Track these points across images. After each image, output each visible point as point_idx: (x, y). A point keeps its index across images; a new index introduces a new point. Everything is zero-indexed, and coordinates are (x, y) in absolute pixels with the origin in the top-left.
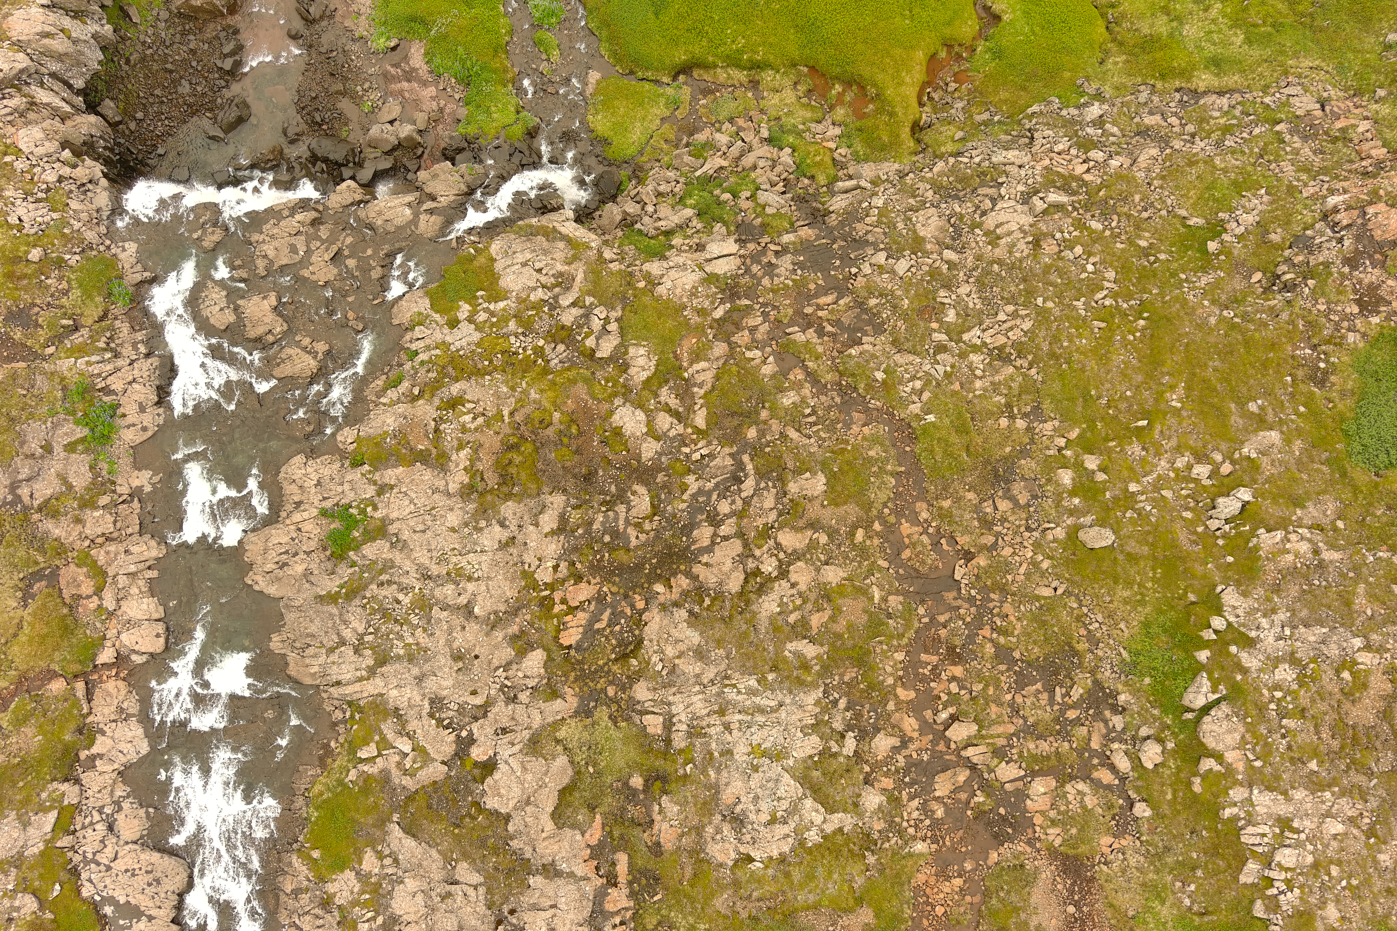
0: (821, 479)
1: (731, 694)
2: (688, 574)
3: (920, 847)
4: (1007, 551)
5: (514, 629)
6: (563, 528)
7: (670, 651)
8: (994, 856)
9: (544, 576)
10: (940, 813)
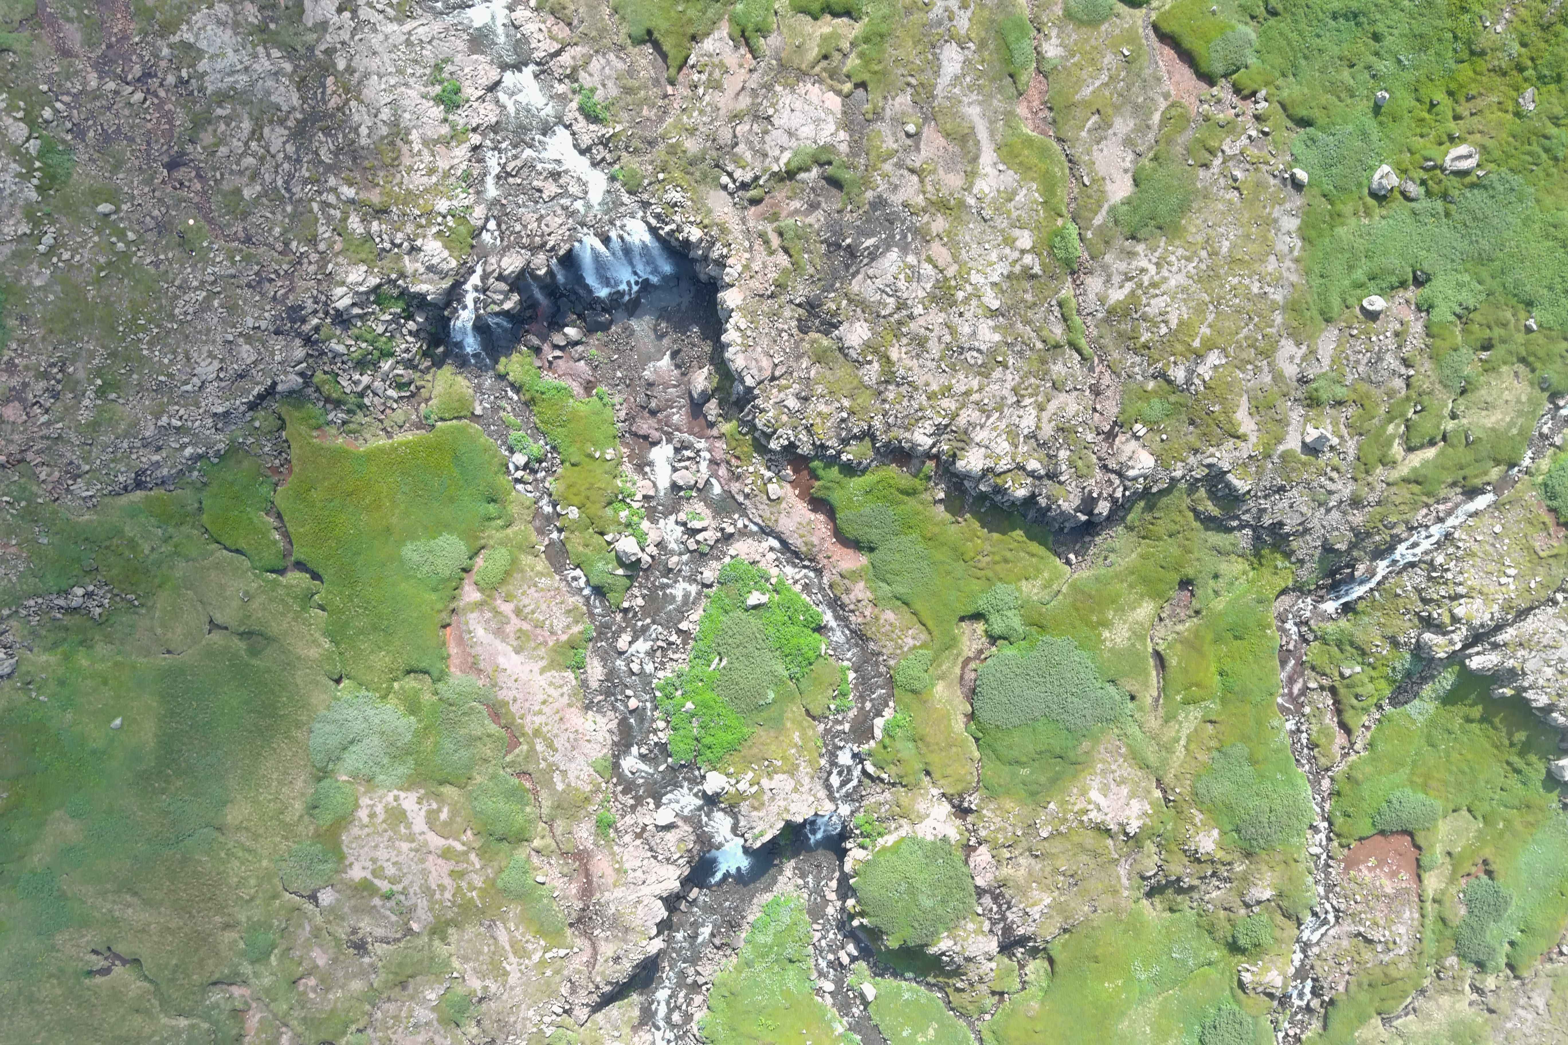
0: (246, 196)
1: (246, 78)
2: (289, 128)
3: (137, 39)
4: (146, 190)
5: (356, 75)
6: (356, 130)
7: (282, 88)
8: (104, 47)
9: (353, 103)
10: (134, 58)
